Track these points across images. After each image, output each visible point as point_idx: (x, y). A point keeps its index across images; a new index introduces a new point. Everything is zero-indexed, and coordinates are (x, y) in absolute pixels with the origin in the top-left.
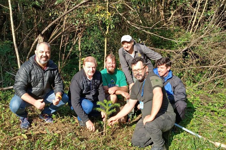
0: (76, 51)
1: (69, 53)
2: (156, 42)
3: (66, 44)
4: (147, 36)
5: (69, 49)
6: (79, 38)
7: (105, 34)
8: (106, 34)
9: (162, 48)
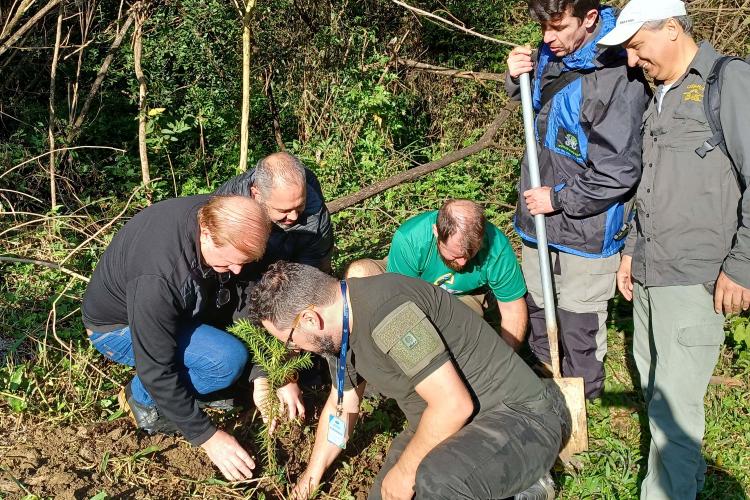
0: (125, 71)
1: (98, 81)
2: (436, 38)
3: (82, 47)
4: (402, 15)
5: (99, 62)
6: (133, 24)
7: (244, 11)
8: (248, 10)
9: (460, 65)
